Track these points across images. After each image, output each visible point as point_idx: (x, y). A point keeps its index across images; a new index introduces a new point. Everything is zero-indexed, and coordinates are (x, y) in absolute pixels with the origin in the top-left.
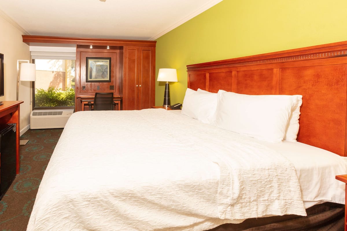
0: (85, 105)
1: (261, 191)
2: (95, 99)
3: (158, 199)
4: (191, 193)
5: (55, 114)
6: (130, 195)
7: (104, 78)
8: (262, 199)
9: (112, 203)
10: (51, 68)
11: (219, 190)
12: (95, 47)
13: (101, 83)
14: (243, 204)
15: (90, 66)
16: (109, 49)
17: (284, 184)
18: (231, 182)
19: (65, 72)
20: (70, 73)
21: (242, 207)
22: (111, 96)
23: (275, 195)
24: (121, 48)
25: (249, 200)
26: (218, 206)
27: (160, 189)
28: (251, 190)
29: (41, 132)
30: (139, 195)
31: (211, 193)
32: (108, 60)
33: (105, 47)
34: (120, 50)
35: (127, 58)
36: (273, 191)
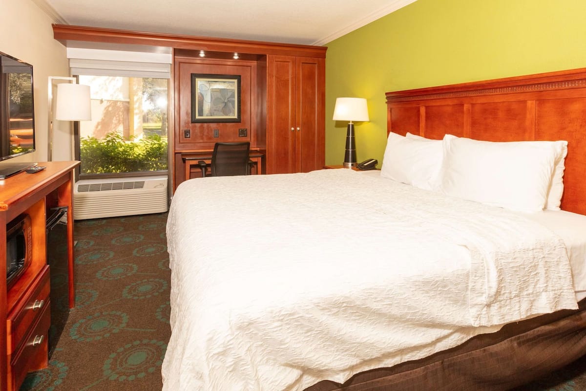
0: (192, 166)
1: (525, 281)
2: (214, 154)
3: (385, 306)
4: (432, 293)
5: (129, 186)
6: (345, 305)
7: (227, 115)
8: (525, 293)
9: (319, 320)
10: (97, 92)
11: (471, 285)
12: (209, 54)
13: (221, 124)
14: (502, 302)
15: (199, 91)
16: (238, 59)
17: (552, 269)
18: (486, 271)
19: (128, 103)
20: (141, 104)
21: (500, 307)
22: (244, 148)
23: (541, 285)
24: (261, 58)
25: (509, 296)
26: (469, 309)
27: (388, 291)
28: (512, 281)
29: (100, 224)
30: (358, 303)
31: (459, 290)
32: (236, 81)
33: (229, 56)
34: (257, 61)
35: (273, 76)
36: (539, 280)
